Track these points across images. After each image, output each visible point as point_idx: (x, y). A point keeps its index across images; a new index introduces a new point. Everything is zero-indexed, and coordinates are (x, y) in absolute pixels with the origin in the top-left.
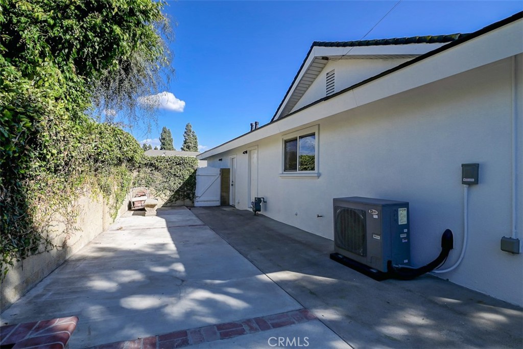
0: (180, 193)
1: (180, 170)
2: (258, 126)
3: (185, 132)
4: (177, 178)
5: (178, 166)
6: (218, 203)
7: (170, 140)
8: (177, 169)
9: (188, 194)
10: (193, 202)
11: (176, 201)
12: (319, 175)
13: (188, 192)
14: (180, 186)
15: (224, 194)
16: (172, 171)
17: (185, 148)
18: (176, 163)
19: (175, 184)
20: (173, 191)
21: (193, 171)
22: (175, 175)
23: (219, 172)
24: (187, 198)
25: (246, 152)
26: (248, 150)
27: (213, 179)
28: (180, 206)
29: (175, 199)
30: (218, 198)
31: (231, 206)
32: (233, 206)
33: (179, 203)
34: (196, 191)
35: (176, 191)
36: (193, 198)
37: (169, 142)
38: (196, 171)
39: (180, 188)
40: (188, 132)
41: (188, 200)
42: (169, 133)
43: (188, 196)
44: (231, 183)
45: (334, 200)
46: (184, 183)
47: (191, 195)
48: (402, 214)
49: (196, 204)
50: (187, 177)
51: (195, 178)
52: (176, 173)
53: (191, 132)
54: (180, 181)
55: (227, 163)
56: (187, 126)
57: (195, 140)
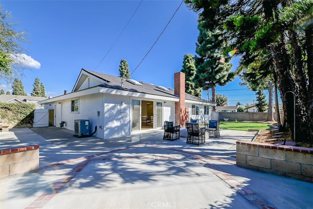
0: (24, 121)
1: (24, 110)
2: (67, 93)
3: (34, 84)
4: (22, 114)
5: (23, 108)
6: (48, 125)
7: (21, 88)
8: (22, 110)
9: (30, 121)
10: (32, 125)
11: (21, 125)
12: (79, 113)
13: (29, 120)
14: (24, 118)
15: (51, 121)
16: (19, 111)
17: (34, 94)
18: (22, 107)
19: (21, 117)
20: (20, 120)
21: (32, 111)
22: (21, 113)
23: (48, 111)
24: (29, 123)
25: (60, 103)
26: (61, 102)
27: (44, 114)
28: (24, 127)
29: (21, 124)
30: (48, 123)
31: (54, 126)
32: (55, 126)
33: (23, 125)
34: (34, 120)
35: (22, 120)
36: (32, 123)
37: (20, 89)
38: (34, 111)
39: (24, 119)
40: (36, 83)
41: (29, 124)
42: (21, 82)
43: (29, 122)
44: (55, 116)
45: (75, 120)
46: (27, 116)
47: (31, 122)
48: (87, 123)
49: (34, 126)
50: (29, 113)
51: (33, 114)
52: (22, 112)
53: (39, 83)
54: (24, 115)
55: (53, 107)
56: (36, 79)
57: (43, 89)
